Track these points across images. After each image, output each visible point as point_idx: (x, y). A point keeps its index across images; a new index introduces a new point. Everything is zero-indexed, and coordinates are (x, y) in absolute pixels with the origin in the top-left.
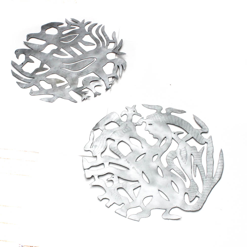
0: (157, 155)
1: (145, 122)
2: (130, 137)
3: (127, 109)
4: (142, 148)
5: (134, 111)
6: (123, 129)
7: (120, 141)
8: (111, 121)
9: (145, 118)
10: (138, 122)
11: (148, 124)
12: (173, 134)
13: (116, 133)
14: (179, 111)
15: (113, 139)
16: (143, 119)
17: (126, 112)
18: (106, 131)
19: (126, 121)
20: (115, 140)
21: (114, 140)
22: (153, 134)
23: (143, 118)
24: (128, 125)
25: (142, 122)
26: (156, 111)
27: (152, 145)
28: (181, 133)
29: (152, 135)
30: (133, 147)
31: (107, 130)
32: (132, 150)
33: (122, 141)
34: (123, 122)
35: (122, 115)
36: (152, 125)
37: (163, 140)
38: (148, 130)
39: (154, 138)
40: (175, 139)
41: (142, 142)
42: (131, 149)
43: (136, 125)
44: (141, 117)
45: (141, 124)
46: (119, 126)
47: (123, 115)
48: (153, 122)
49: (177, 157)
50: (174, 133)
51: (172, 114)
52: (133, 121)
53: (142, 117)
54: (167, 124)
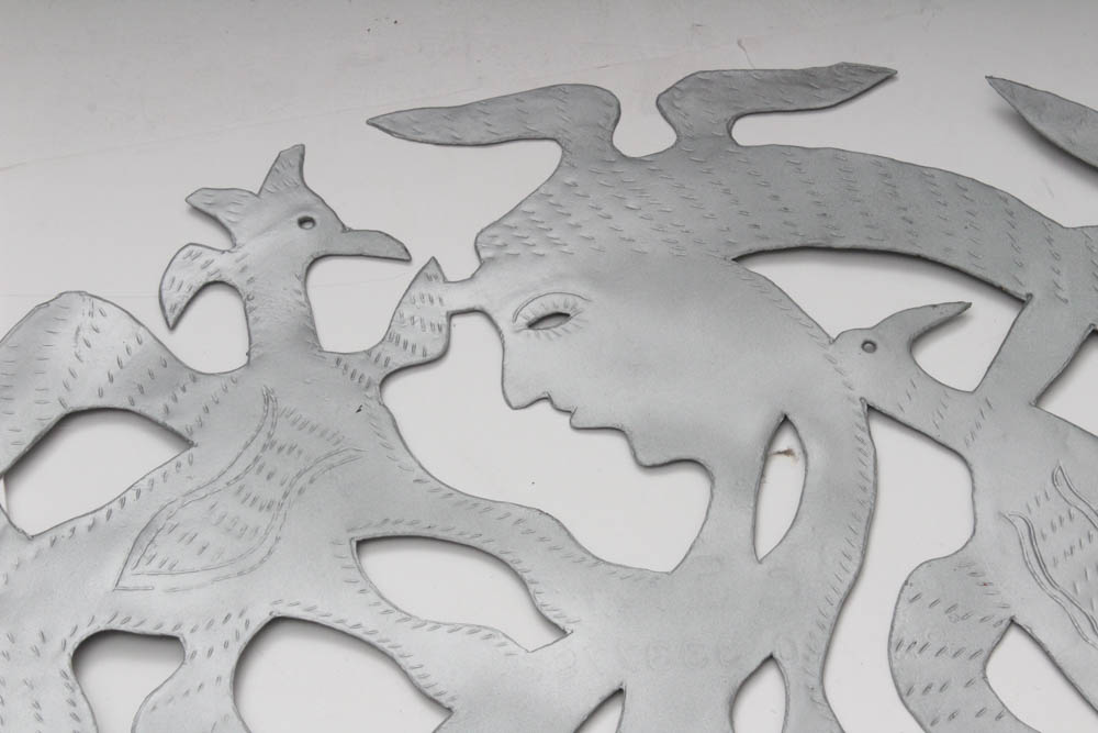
0: (770, 677)
1: (481, 312)
2: (361, 543)
3: (214, 219)
4: (547, 636)
5: (302, 222)
6: (247, 459)
7: (254, 627)
8: (57, 412)
9: (460, 262)
10: (390, 337)
11: (522, 321)
12: (854, 358)
13: (166, 547)
14: (808, 79)
15: (148, 628)
16: (436, 289)
17: (208, 255)
18: (30, 551)
19: (244, 360)
20: (184, 633)
21: (169, 641)
22: (626, 424)
23: (432, 271)
24: (283, 405)
25: (444, 321)
26: (549, 154)
27: (662, 559)
28: (935, 317)
29: (615, 443)
30: (443, 663)
31: (45, 542)
32: (433, 702)
33: (276, 622)
34: (215, 386)
35: (175, 298)
36: (569, 325)
37: (766, 458)
38: (548, 399)
39: (654, 467)
40: (900, 416)
41: (527, 562)
42: (421, 692)
43: (376, 374)
44: (408, 261)
45: (434, 351)
46: (183, 440)
47: (186, 294)
48: (572, 287)
49: (1012, 621)
50: (869, 346)
51: (749, 132)
52: (331, 340)
53: (419, 261)
54: (739, 259)
